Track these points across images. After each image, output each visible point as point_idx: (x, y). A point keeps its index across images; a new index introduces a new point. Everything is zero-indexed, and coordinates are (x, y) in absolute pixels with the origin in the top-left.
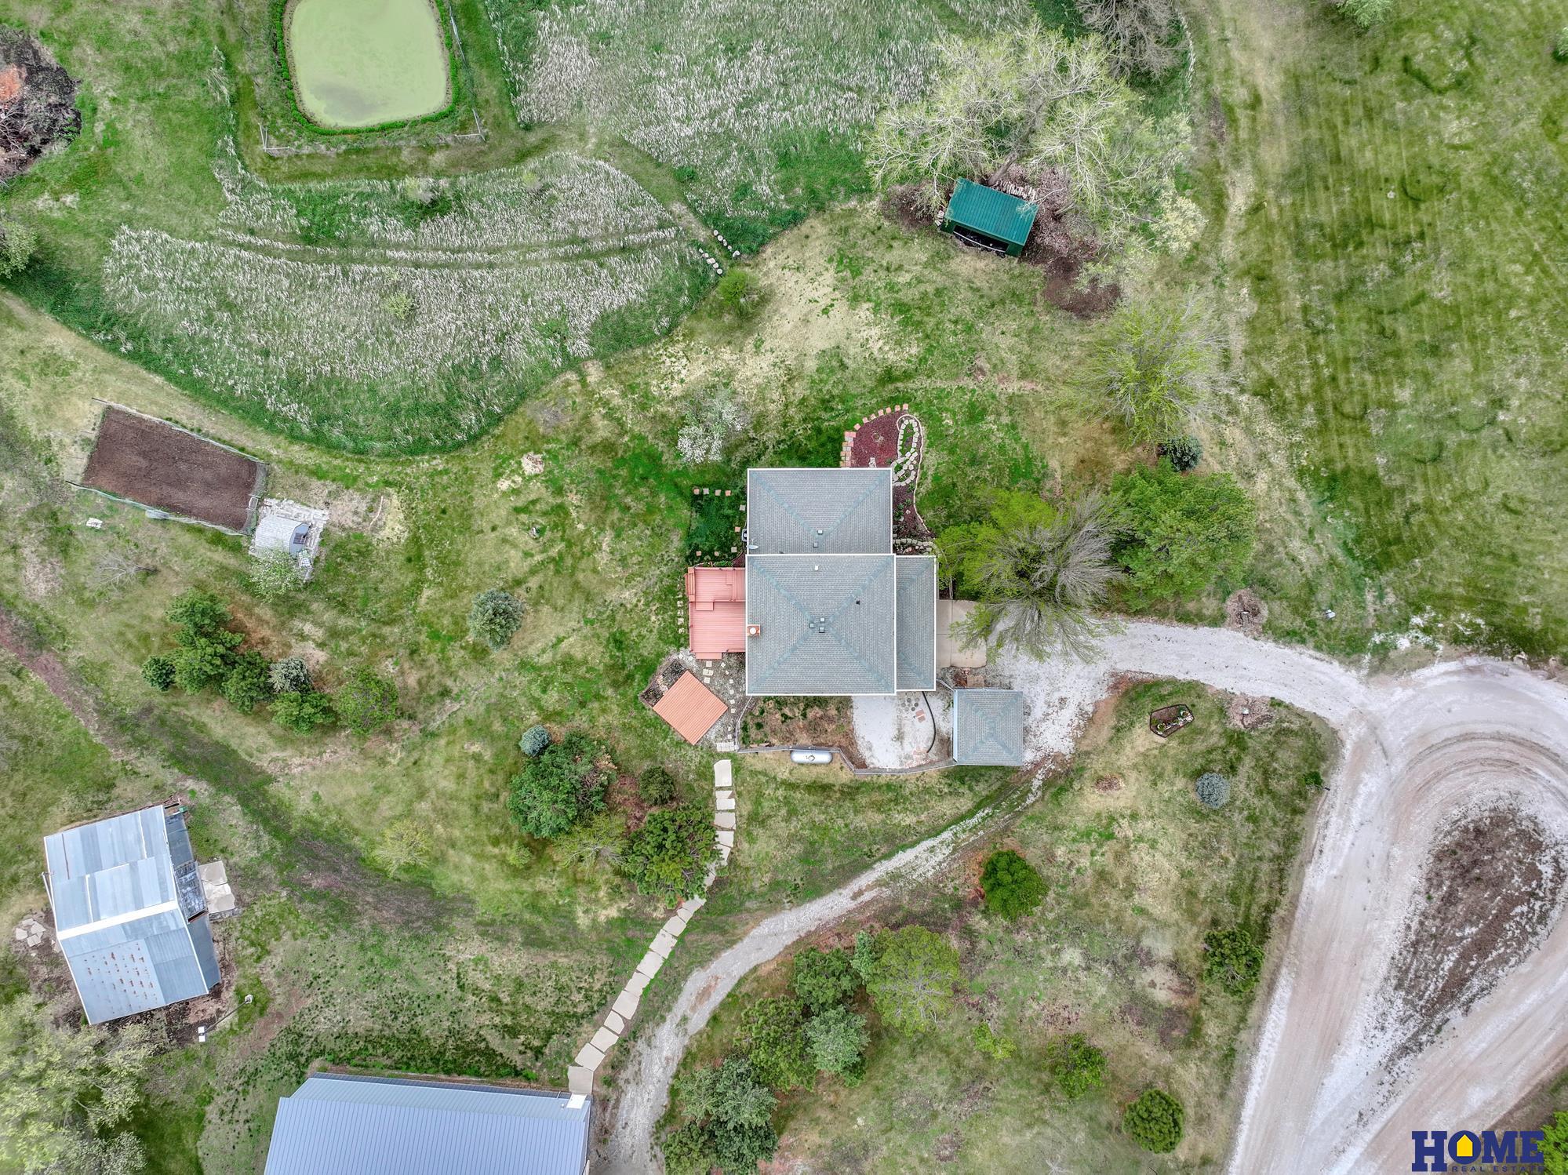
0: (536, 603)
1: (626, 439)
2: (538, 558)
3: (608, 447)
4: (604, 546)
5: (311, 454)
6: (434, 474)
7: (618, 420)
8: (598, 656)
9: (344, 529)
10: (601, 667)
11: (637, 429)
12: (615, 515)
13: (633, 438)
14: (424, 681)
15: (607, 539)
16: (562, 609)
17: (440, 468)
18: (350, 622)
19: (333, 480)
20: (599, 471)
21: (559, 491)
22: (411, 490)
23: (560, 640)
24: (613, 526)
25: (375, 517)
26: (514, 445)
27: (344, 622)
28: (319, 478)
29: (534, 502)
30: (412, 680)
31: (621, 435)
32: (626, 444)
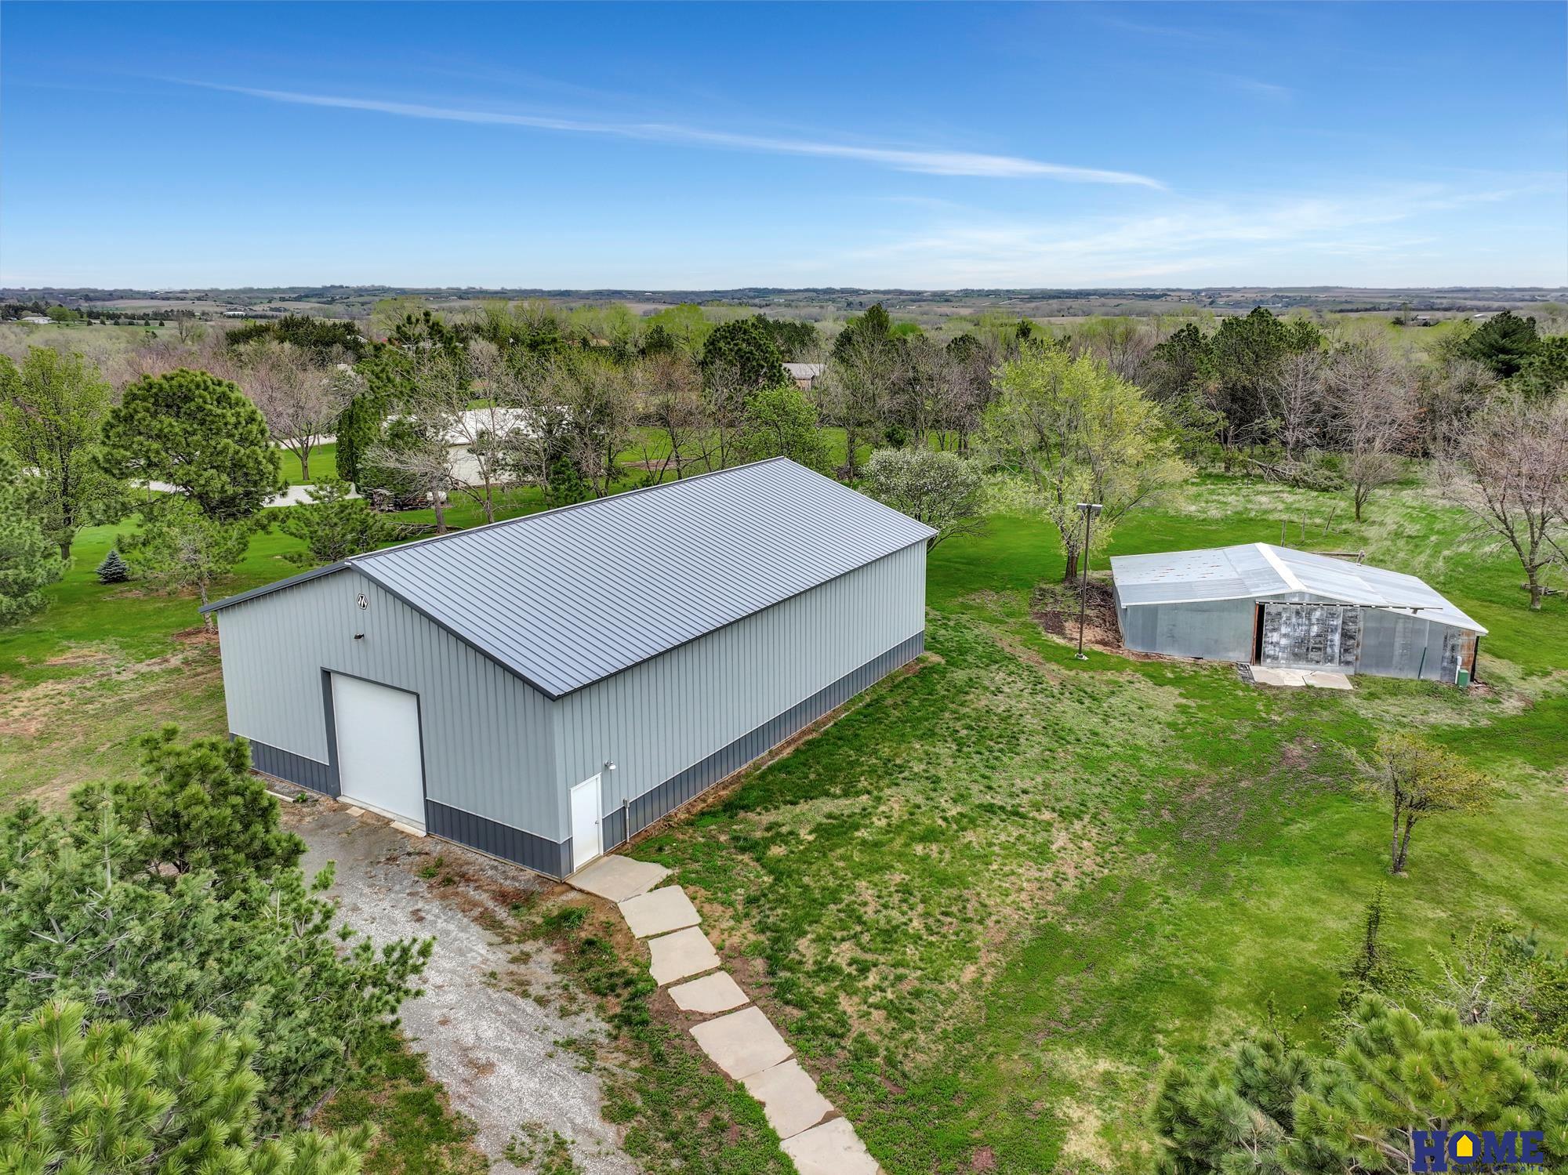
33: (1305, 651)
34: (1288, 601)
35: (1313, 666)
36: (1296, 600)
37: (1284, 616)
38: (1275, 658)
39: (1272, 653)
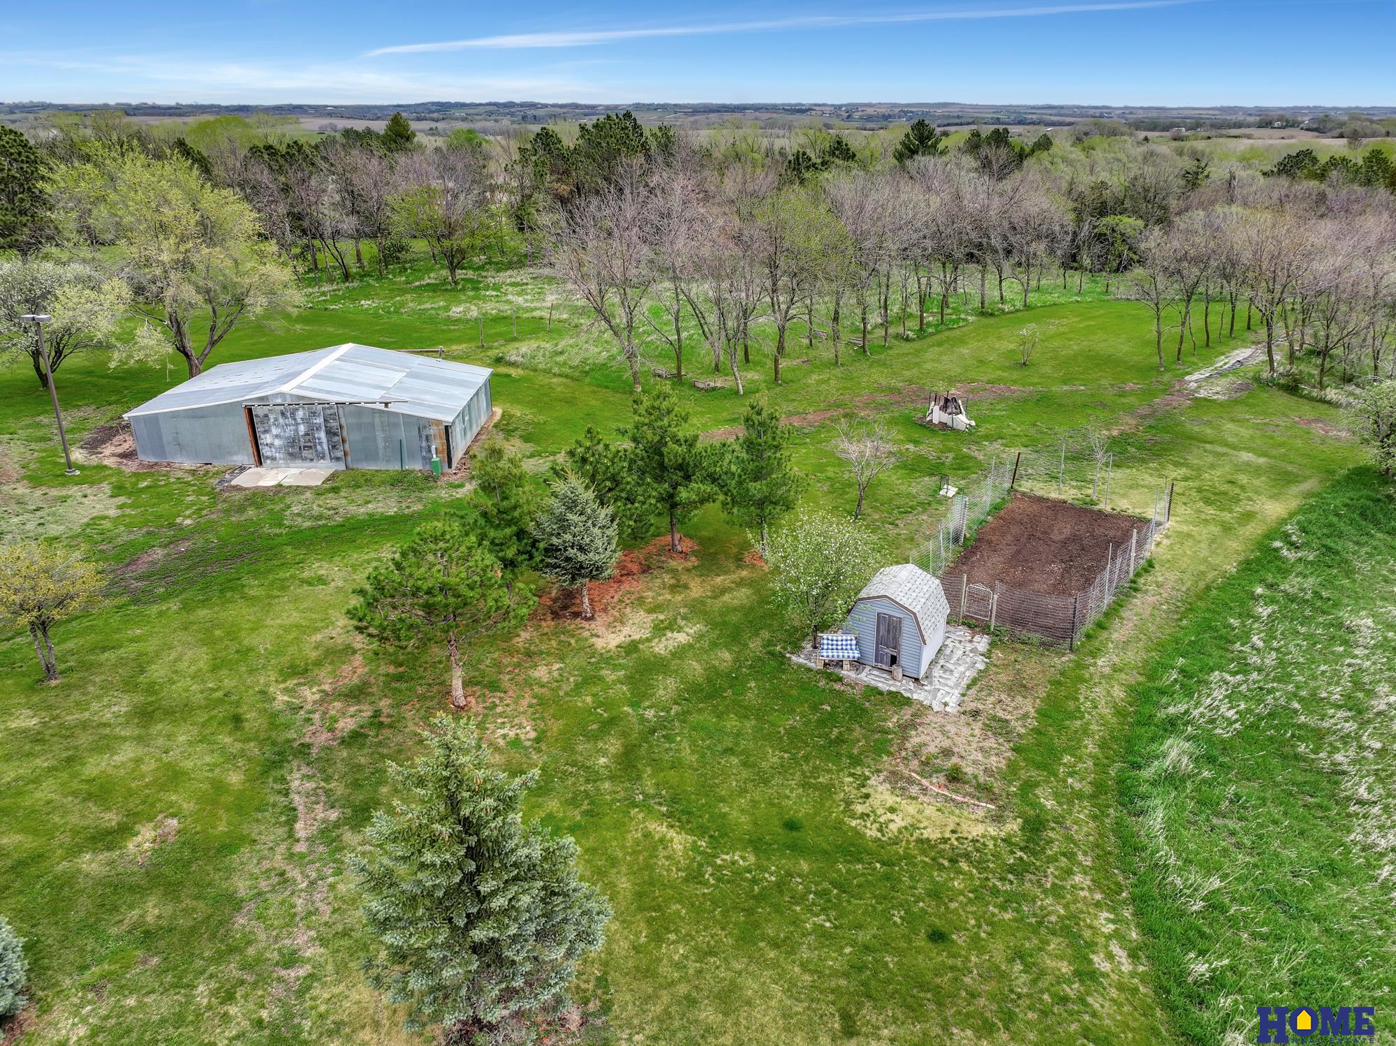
9: (903, 728)
18: (662, 695)
19: (1037, 732)
25: (932, 783)
28: (1042, 712)
33: (298, 449)
34: (271, 403)
35: (309, 464)
36: (279, 401)
37: (272, 417)
38: (273, 459)
39: (269, 454)
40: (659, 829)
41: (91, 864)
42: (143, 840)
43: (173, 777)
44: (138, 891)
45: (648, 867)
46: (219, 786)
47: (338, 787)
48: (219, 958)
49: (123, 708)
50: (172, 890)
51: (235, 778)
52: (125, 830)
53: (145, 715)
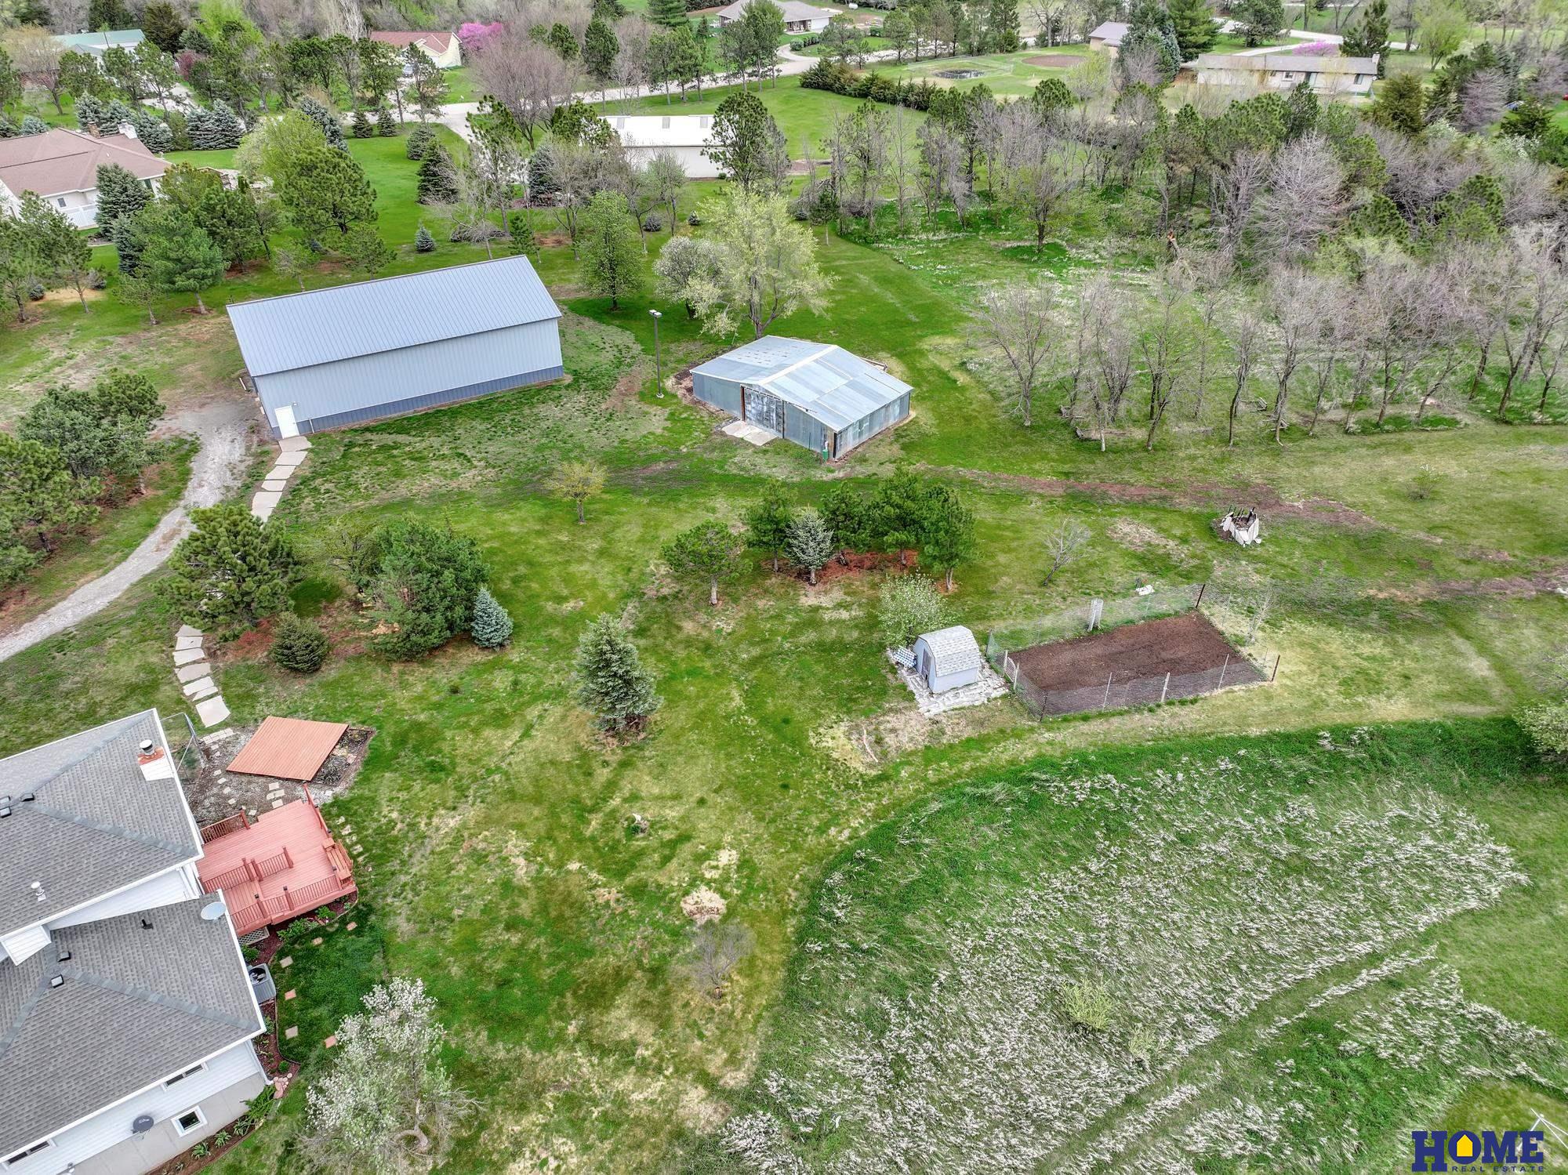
0: (585, 756)
1: (572, 1029)
2: (616, 802)
3: (597, 996)
4: (521, 861)
5: (1006, 757)
6: (835, 818)
7: (605, 1052)
8: (459, 743)
9: (891, 710)
10: (448, 734)
11: (562, 1055)
12: (525, 908)
13: (561, 1038)
14: (674, 631)
15: (521, 872)
16: (542, 765)
17: (833, 831)
18: (803, 639)
19: (951, 746)
20: (590, 953)
21: (638, 892)
22: (848, 787)
23: (526, 734)
24: (523, 891)
25: (866, 739)
26: (753, 918)
27: (810, 636)
28: (969, 740)
29: (666, 860)
30: (689, 627)
31: (585, 1030)
32: (567, 1019)
34: (753, 389)
35: (762, 430)
36: (757, 389)
37: (753, 398)
38: (751, 419)
39: (749, 416)
40: (735, 693)
41: (550, 606)
42: (569, 606)
43: (593, 585)
44: (557, 623)
45: (716, 705)
46: (604, 596)
47: (641, 617)
48: (564, 659)
49: (595, 546)
50: (566, 629)
51: (611, 596)
52: (565, 599)
53: (602, 553)
